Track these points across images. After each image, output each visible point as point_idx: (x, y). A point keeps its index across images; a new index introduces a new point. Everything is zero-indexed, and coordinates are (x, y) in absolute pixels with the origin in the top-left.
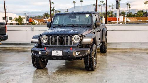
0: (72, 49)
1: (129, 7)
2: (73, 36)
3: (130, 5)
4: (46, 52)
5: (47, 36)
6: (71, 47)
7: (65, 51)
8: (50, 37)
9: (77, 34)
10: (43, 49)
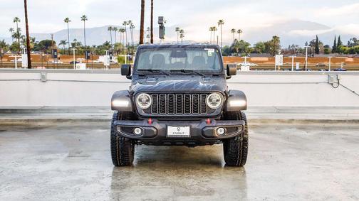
0: (211, 122)
1: (182, 36)
2: (209, 94)
3: (182, 31)
4: (153, 129)
5: (150, 94)
6: (207, 117)
7: (195, 125)
8: (156, 96)
9: (215, 89)
10: (145, 123)
